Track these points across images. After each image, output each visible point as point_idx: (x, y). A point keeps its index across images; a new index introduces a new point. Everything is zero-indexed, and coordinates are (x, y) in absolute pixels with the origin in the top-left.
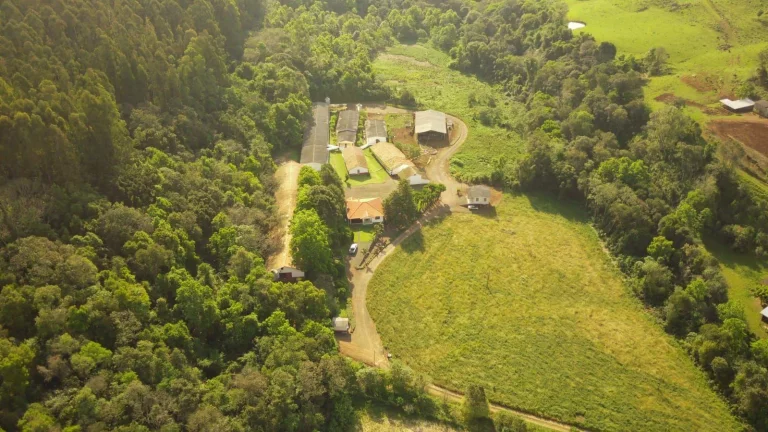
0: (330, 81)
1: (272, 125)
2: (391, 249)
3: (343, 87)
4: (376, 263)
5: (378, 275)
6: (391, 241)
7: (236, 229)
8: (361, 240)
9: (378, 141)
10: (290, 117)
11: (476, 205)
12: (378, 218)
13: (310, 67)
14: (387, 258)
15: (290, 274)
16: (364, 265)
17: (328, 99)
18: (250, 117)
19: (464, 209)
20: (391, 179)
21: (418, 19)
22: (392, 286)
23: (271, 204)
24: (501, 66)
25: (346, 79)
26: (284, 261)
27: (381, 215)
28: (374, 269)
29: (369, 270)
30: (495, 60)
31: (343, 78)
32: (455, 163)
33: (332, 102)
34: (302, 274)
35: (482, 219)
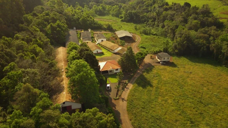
0: (74, 21)
1: (49, 32)
2: (131, 86)
3: (81, 23)
4: (125, 95)
5: (130, 102)
6: (129, 82)
7: (24, 72)
8: (111, 82)
9: (102, 41)
10: (58, 29)
11: (164, 62)
12: (117, 70)
13: (65, 15)
14: (131, 91)
15: (70, 107)
16: (118, 97)
17: (75, 28)
18: (36, 27)
19: (159, 64)
20: (114, 55)
21: (104, 8)
22: (143, 108)
23: (52, 60)
24: (143, 17)
25: (82, 20)
26: (64, 97)
27: (119, 68)
28: (126, 98)
29: (123, 99)
30: (140, 15)
31: (81, 19)
32: (142, 47)
33: (76, 29)
34: (79, 106)
35: (171, 67)
